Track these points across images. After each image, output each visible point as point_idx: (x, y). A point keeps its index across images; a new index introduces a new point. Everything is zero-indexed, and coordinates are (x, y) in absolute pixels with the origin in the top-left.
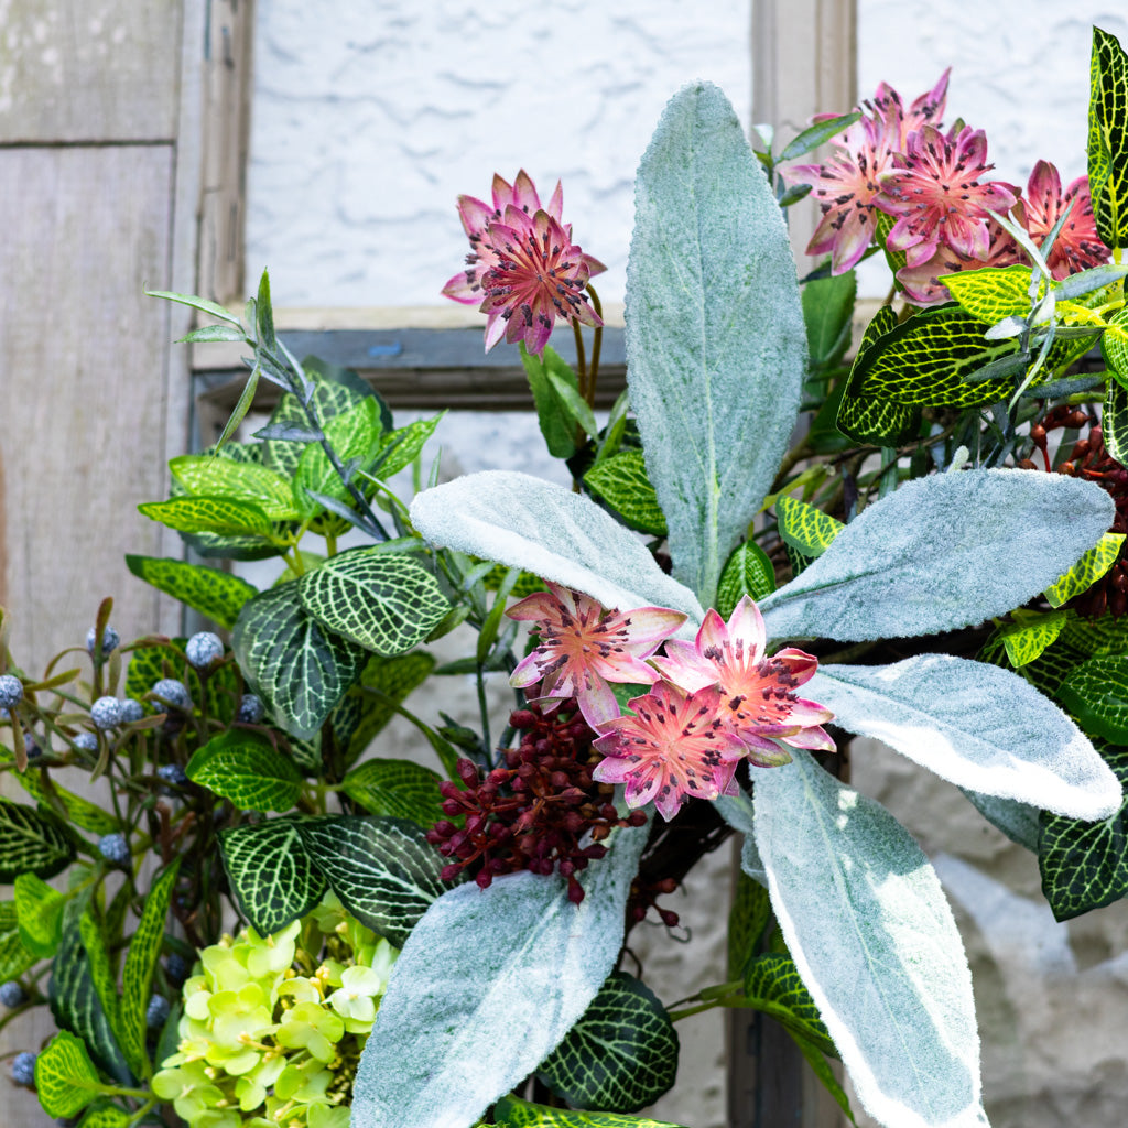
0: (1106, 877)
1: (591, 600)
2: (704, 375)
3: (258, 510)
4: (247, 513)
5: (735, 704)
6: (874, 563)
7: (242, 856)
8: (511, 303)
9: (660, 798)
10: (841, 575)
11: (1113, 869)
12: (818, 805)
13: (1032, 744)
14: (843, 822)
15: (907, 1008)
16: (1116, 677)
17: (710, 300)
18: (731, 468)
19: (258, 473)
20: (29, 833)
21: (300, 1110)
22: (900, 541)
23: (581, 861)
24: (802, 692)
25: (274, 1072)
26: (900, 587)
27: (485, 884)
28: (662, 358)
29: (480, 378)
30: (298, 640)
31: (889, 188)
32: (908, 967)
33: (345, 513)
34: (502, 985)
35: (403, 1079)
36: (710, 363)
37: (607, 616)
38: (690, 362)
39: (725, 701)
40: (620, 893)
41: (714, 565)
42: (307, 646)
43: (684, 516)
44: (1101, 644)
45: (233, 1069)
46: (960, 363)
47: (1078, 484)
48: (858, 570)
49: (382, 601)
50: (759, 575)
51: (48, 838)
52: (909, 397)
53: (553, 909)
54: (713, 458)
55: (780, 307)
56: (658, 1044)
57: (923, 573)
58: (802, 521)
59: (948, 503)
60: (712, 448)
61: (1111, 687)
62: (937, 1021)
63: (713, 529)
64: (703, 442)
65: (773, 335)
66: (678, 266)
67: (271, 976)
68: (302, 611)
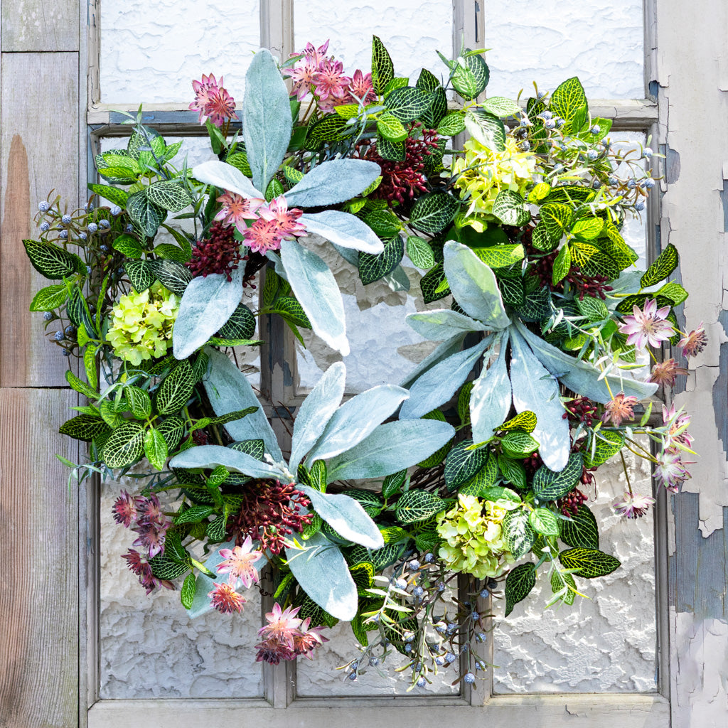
0: (377, 273)
1: (239, 196)
2: (263, 131)
3: (131, 170)
4: (128, 171)
6: (314, 185)
7: (131, 271)
8: (213, 113)
9: (261, 249)
10: (305, 188)
11: (379, 270)
12: (298, 253)
13: (359, 234)
14: (305, 258)
15: (325, 307)
16: (380, 216)
17: (265, 110)
18: (270, 158)
19: (128, 159)
20: (62, 263)
21: (152, 342)
22: (322, 179)
23: (230, 270)
24: (297, 221)
25: (144, 331)
26: (321, 191)
27: (205, 276)
28: (252, 127)
29: (179, 127)
30: (145, 208)
31: (315, 78)
32: (325, 296)
33: (155, 171)
34: (210, 304)
35: (186, 330)
36: (265, 128)
37: (243, 200)
38: (259, 128)
39: (278, 223)
40: (241, 279)
41: (265, 186)
42: (148, 210)
43: (257, 172)
44: (375, 207)
45: (130, 331)
46: (337, 129)
47: (371, 163)
48: (310, 187)
49: (170, 197)
50: (279, 188)
51: (68, 265)
52: (322, 138)
53: (223, 283)
54: (265, 155)
55: (285, 112)
56: (250, 323)
57: (328, 188)
58: (291, 173)
59: (335, 168)
60: (265, 152)
62: (333, 311)
63: (265, 176)
64: (262, 151)
65: (283, 120)
66: (257, 101)
67: (141, 305)
68: (146, 200)
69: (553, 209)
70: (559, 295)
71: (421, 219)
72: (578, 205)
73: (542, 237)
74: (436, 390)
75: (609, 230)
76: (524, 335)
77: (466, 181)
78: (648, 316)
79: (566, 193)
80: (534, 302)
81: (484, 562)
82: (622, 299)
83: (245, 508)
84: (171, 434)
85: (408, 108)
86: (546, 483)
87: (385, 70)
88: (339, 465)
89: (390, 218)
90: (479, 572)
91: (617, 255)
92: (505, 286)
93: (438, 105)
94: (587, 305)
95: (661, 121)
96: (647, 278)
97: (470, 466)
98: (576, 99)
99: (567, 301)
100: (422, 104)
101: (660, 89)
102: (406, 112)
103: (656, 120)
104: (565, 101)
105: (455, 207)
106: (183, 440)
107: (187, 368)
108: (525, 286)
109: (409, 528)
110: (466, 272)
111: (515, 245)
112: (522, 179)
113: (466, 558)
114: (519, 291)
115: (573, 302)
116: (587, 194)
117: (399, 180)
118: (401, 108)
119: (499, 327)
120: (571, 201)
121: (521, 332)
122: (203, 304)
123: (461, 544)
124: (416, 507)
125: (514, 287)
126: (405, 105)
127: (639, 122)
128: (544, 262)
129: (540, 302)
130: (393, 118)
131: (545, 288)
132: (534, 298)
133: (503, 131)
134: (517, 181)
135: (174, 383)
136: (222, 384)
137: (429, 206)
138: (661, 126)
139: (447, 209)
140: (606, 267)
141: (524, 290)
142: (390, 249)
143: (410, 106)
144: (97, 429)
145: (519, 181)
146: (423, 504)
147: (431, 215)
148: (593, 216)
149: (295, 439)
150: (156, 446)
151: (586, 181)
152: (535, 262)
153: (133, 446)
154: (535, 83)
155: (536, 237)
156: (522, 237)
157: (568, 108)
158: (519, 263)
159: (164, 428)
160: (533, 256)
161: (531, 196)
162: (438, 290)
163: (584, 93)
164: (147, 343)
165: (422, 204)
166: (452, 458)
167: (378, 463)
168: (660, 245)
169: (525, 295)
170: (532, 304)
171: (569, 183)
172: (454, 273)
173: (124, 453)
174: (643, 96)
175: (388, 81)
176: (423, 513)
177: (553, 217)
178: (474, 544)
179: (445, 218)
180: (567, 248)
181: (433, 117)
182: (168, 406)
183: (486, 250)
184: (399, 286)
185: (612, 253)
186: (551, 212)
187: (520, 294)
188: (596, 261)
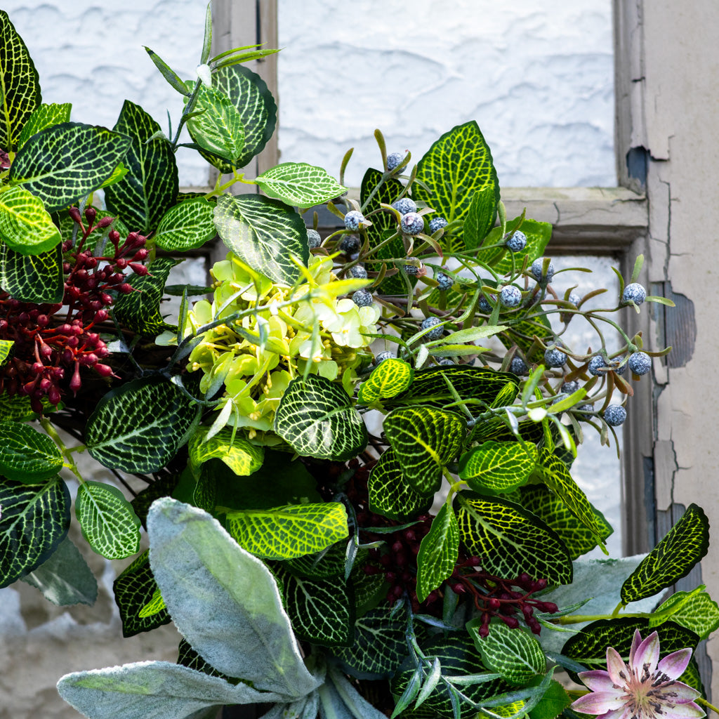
0: (6, 568)
11: (10, 562)
16: (12, 436)
44: (5, 414)
61: (8, 442)
69: (417, 420)
70: (431, 622)
71: (112, 443)
72: (476, 410)
73: (391, 487)
75: (548, 470)
76: (352, 708)
77: (215, 355)
78: (641, 674)
79: (449, 383)
80: (375, 632)
82: (576, 629)
85: (67, 174)
87: (22, 89)
89: (38, 441)
91: (563, 525)
92: (308, 597)
93: (158, 181)
94: (496, 643)
95: (654, 234)
96: (637, 583)
98: (472, 174)
99: (451, 633)
100: (98, 164)
101: (651, 165)
102: (61, 183)
103: (643, 231)
104: (447, 177)
105: (187, 413)
108: (353, 599)
110: (207, 572)
111: (328, 507)
112: (347, 350)
114: (338, 609)
115: (464, 635)
116: (499, 386)
117: (47, 349)
118: (51, 174)
119: (293, 693)
120: (460, 402)
121: (347, 701)
125: (329, 601)
126: (60, 167)
127: (606, 234)
128: (397, 546)
130: (31, 196)
131: (400, 604)
132: (376, 625)
133: (303, 239)
134: (334, 357)
137: (130, 411)
138: (653, 244)
139: (175, 418)
140: (542, 556)
141: (352, 608)
142: (39, 511)
143: (70, 169)
145: (340, 354)
147: (136, 433)
148: (514, 439)
151: (494, 358)
152: (375, 545)
154: (378, 136)
155: (378, 486)
156: (347, 484)
157: (454, 192)
158: (340, 547)
160: (372, 529)
161: (366, 390)
162: (147, 612)
163: (490, 158)
165: (114, 408)
168: (654, 501)
169: (353, 619)
170: (371, 637)
171: (457, 361)
172: (177, 575)
174: (612, 181)
175: (28, 115)
177: (418, 440)
179: (169, 440)
180: (450, 514)
181: (147, 209)
183: (260, 515)
184: (70, 591)
185: (552, 519)
186: (412, 429)
187: (342, 616)
188: (519, 542)
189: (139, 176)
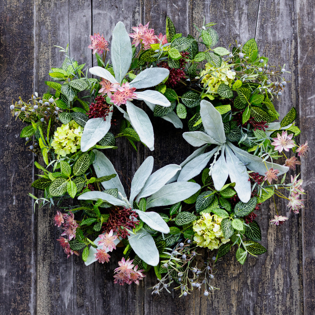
1: (109, 81)
2: (120, 57)
4: (62, 75)
5: (127, 93)
6: (141, 79)
7: (61, 117)
8: (99, 48)
9: (118, 104)
10: (137, 81)
12: (134, 109)
13: (160, 99)
16: (170, 91)
17: (121, 48)
18: (123, 69)
19: (62, 70)
21: (70, 146)
22: (144, 76)
23: (105, 116)
25: (67, 141)
26: (144, 82)
28: (115, 55)
30: (69, 90)
31: (142, 36)
32: (145, 126)
33: (74, 75)
34: (97, 130)
35: (86, 140)
36: (120, 56)
37: (111, 84)
38: (118, 56)
39: (125, 93)
40: (110, 120)
41: (120, 81)
42: (70, 91)
43: (117, 74)
45: (61, 142)
46: (151, 56)
47: (165, 69)
48: (139, 80)
49: (80, 85)
51: (34, 117)
52: (145, 60)
53: (102, 121)
54: (121, 68)
55: (129, 49)
56: (113, 140)
57: (147, 80)
58: (131, 76)
59: (150, 71)
60: (121, 66)
63: (120, 77)
64: (119, 66)
65: (128, 53)
66: (117, 44)
67: (66, 130)
68: (69, 87)
69: (243, 90)
70: (245, 129)
73: (238, 104)
74: (193, 170)
77: (206, 80)
78: (284, 138)
79: (249, 85)
80: (234, 133)
81: (213, 242)
82: (272, 132)
83: (111, 219)
84: (79, 185)
86: (240, 209)
87: (172, 31)
88: (151, 200)
90: (211, 246)
93: (194, 49)
94: (258, 133)
96: (283, 122)
97: (207, 203)
98: (253, 48)
99: (249, 133)
100: (187, 44)
102: (181, 47)
104: (249, 49)
105: (201, 91)
106: (84, 188)
107: (87, 156)
109: (181, 228)
110: (209, 115)
111: (227, 105)
112: (230, 80)
113: (205, 240)
118: (179, 46)
119: (221, 143)
121: (230, 146)
122: (94, 130)
123: (203, 234)
124: (184, 219)
125: (226, 126)
128: (239, 115)
129: (237, 133)
130: (176, 50)
131: (239, 126)
132: (234, 132)
133: (221, 60)
135: (81, 162)
136: (101, 166)
140: (266, 118)
141: (230, 127)
143: (182, 45)
144: (47, 185)
145: (229, 80)
146: (187, 217)
149: (132, 189)
150: (72, 188)
153: (62, 188)
155: (235, 103)
157: (250, 52)
159: (76, 182)
163: (257, 45)
164: (68, 146)
166: (199, 199)
167: (168, 199)
169: (230, 130)
170: (234, 134)
173: (58, 191)
175: (173, 36)
176: (187, 221)
177: (243, 94)
178: (209, 234)
181: (192, 55)
182: (78, 172)
187: (228, 128)
188: (261, 115)
189: (191, 48)
